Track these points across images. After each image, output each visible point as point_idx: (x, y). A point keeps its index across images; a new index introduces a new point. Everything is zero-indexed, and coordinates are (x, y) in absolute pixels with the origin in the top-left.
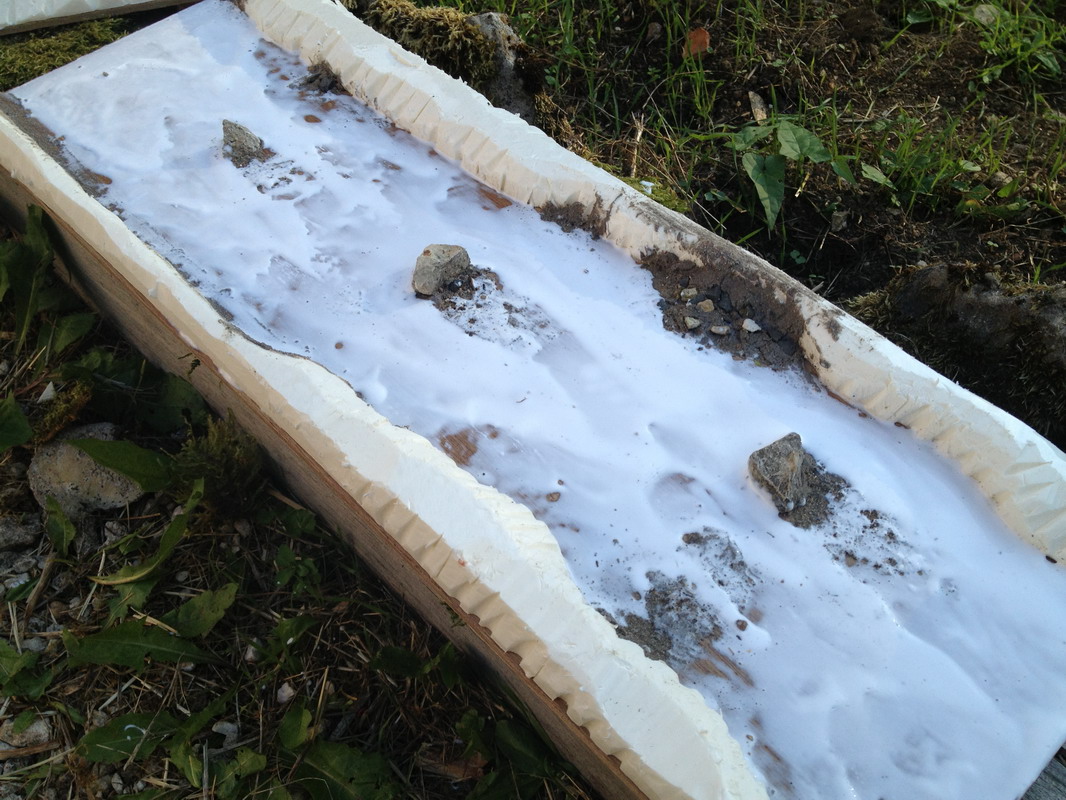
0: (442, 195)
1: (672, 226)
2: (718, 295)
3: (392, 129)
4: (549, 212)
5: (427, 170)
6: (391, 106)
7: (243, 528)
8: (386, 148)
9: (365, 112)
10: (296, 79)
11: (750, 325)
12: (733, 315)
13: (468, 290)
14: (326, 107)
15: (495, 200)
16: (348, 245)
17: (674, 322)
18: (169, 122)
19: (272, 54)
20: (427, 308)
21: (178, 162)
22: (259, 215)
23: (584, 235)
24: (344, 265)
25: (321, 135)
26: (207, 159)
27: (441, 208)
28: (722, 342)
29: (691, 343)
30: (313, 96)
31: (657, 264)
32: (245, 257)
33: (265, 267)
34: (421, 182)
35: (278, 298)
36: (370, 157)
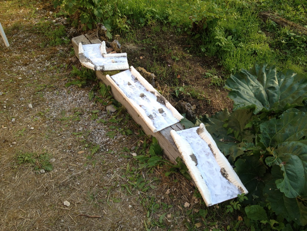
0: (143, 90)
1: (159, 94)
2: (161, 99)
3: (141, 84)
4: (151, 92)
5: (143, 87)
6: (141, 82)
7: (123, 115)
8: (140, 85)
9: (139, 82)
10: (134, 79)
11: (162, 102)
12: (161, 101)
13: (144, 97)
14: (136, 81)
15: (147, 90)
16: (136, 92)
17: (157, 101)
18: (124, 81)
19: (133, 76)
20: (141, 97)
21: (124, 84)
22: (130, 89)
23: (153, 94)
24: (135, 94)
25: (135, 84)
26: (126, 84)
27: (143, 91)
28: (160, 103)
29: (158, 102)
30: (135, 80)
31: (157, 97)
32: (128, 92)
33: (130, 93)
34: (142, 89)
35: (130, 95)
36: (139, 86)
